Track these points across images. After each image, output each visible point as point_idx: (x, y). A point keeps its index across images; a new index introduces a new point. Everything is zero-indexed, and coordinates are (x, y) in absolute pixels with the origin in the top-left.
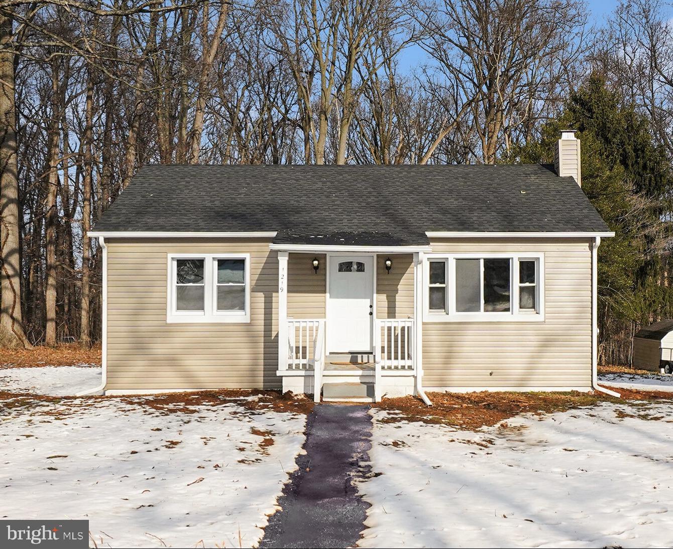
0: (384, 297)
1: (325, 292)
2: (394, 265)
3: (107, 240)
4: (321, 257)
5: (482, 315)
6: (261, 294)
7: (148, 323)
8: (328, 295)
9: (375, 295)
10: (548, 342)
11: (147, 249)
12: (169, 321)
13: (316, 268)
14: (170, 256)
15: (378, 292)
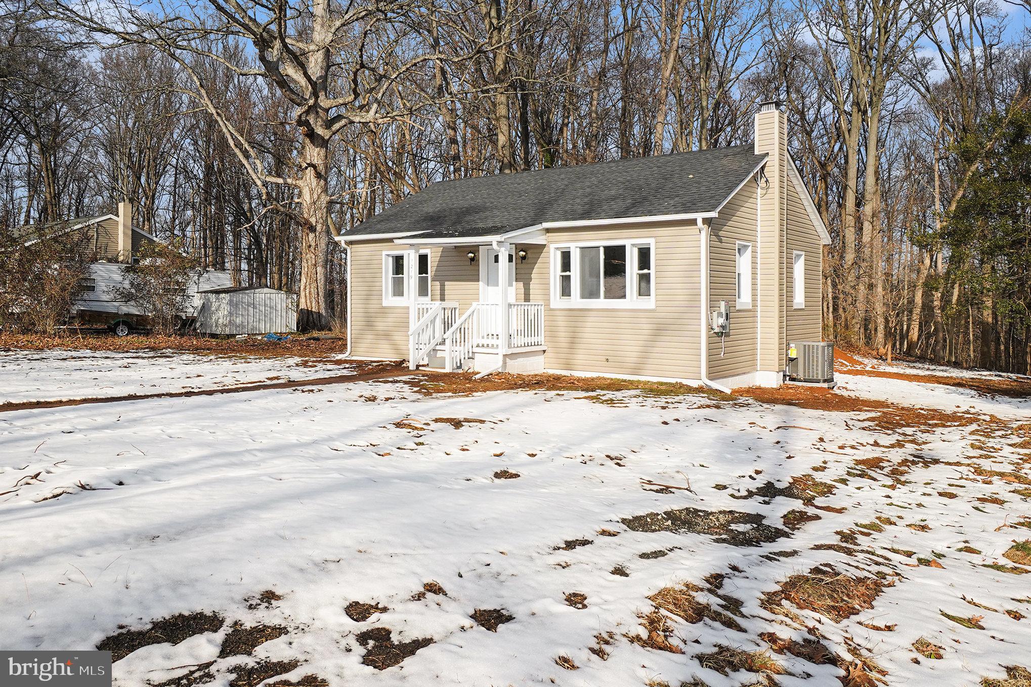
0: (521, 285)
1: (478, 281)
2: (529, 255)
3: (351, 243)
4: (475, 249)
5: (601, 303)
6: (438, 283)
7: (373, 305)
8: (480, 282)
9: (514, 283)
10: (660, 330)
11: (373, 249)
12: (384, 305)
13: (472, 259)
14: (384, 253)
15: (517, 280)
